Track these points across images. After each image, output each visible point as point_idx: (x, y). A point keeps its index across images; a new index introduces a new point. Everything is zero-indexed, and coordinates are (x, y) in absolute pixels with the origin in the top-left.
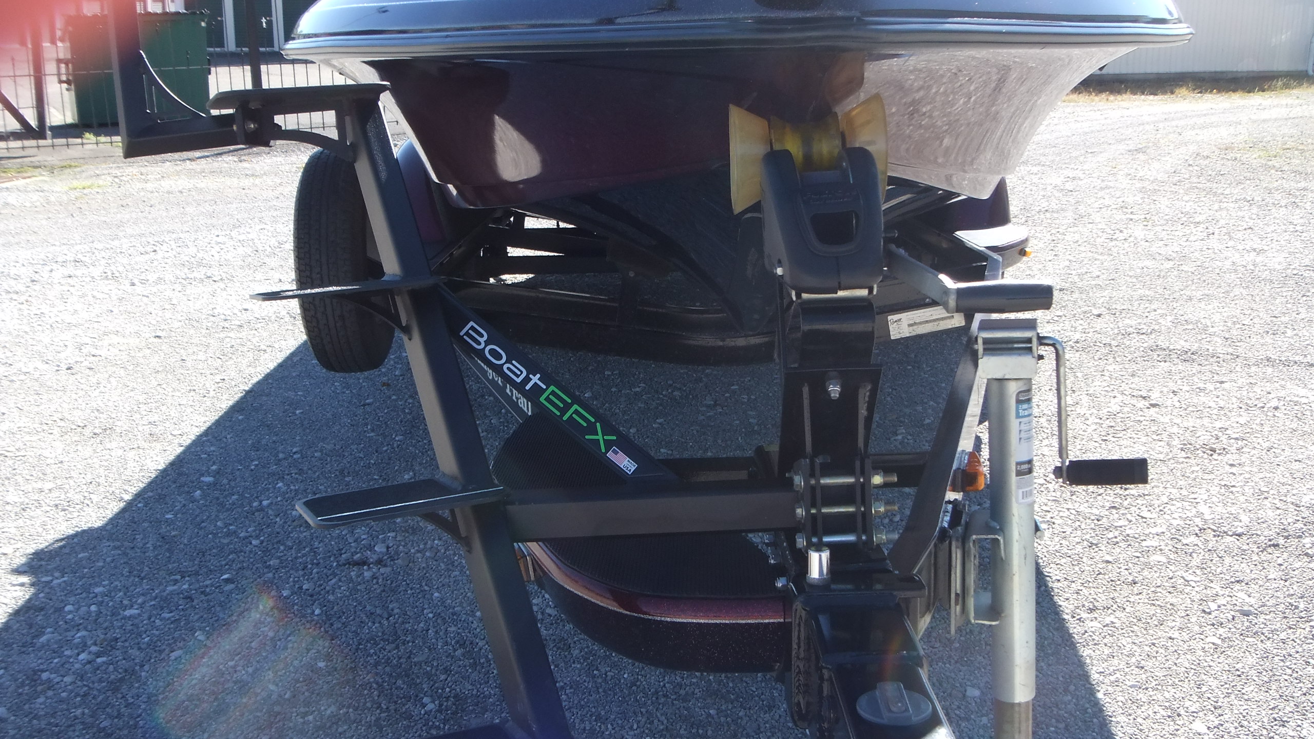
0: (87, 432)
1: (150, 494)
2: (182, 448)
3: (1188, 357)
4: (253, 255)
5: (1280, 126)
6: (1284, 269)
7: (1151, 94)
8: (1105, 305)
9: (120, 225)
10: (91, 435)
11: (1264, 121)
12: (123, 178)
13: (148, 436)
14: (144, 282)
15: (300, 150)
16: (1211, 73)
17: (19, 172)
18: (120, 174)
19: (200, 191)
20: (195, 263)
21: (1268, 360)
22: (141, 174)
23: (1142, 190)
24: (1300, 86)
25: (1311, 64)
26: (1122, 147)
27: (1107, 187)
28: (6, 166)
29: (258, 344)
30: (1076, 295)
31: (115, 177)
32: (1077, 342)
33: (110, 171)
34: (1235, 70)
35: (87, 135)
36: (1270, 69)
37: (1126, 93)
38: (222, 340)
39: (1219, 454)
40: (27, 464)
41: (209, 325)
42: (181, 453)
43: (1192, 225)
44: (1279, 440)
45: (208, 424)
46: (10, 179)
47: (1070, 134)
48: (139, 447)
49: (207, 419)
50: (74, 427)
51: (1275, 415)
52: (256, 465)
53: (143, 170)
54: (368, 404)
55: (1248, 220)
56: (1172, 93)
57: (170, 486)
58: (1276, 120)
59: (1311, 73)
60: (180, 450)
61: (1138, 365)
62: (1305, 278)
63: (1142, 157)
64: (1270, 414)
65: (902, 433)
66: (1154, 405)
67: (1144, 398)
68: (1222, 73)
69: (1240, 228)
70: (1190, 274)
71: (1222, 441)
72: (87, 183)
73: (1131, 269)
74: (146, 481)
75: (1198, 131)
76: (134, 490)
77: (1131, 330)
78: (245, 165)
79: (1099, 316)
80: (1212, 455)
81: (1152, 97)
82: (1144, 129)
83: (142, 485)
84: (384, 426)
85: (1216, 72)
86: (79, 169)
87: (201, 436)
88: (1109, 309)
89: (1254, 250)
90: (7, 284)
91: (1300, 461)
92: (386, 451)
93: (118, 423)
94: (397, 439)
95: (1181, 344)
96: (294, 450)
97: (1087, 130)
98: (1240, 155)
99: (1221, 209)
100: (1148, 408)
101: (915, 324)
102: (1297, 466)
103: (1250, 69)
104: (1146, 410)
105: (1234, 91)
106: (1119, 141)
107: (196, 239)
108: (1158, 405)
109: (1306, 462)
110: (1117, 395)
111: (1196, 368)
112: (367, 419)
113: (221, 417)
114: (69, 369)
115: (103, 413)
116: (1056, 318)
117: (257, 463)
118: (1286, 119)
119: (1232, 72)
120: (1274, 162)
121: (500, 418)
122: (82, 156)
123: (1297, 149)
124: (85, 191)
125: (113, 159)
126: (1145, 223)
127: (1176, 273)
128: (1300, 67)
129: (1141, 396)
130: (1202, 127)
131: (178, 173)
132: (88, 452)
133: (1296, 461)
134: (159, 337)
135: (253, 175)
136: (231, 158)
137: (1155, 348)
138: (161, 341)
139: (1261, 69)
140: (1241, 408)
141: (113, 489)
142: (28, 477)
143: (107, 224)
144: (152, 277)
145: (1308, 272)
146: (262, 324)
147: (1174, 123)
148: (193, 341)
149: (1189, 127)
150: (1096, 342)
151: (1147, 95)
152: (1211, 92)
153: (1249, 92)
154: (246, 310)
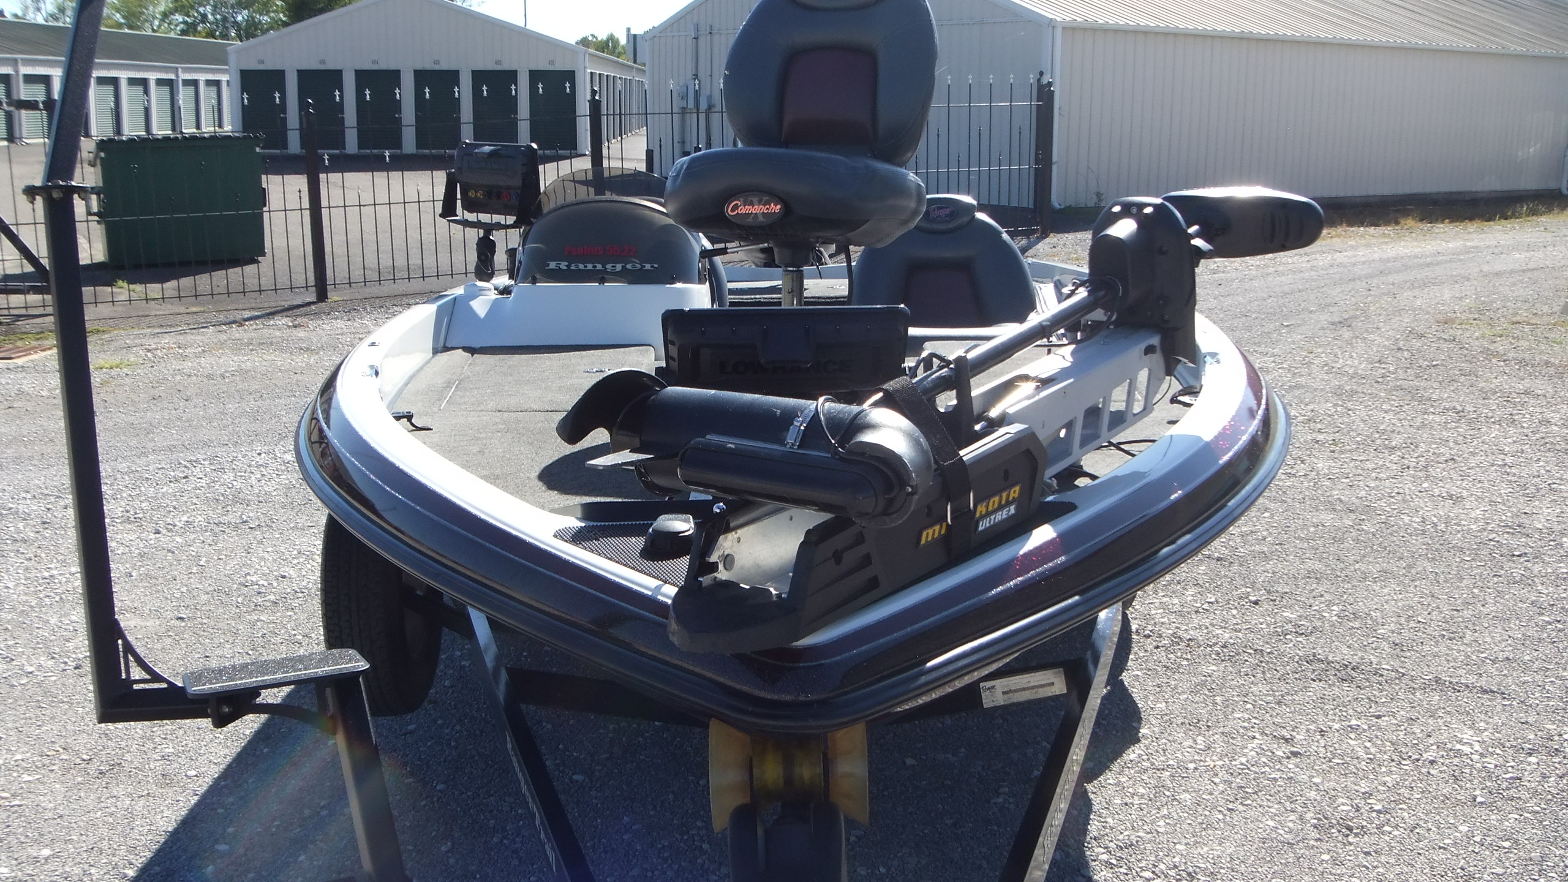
0: (92, 769)
1: (157, 869)
2: (196, 798)
3: (1348, 673)
4: (298, 486)
5: (1514, 284)
6: (1478, 531)
7: (1372, 225)
8: (1266, 584)
9: (150, 429)
10: (96, 774)
11: (1498, 274)
12: (159, 353)
13: (160, 777)
14: (171, 528)
15: (365, 309)
16: (1446, 193)
17: (38, 339)
18: (154, 346)
19: (244, 373)
20: (231, 497)
21: (1436, 682)
22: (179, 347)
23: (1338, 392)
24: (1550, 211)
25: (1565, 182)
26: (1324, 317)
27: (1298, 387)
28: (24, 330)
29: (293, 632)
30: (1235, 567)
31: (149, 351)
32: (1224, 646)
33: (144, 341)
34: (1474, 190)
35: (120, 283)
36: (1516, 188)
37: (1341, 224)
38: (253, 624)
39: (1356, 835)
40: (23, 819)
41: (240, 600)
42: (196, 805)
43: (1386, 451)
44: (1427, 815)
45: (229, 759)
46: (28, 351)
47: (1266, 296)
48: (148, 794)
49: (227, 751)
50: (78, 761)
51: (1429, 773)
52: (278, 827)
53: (181, 339)
54: (410, 733)
55: (1451, 444)
56: (1397, 223)
57: (180, 857)
58: (1512, 272)
59: (1565, 191)
60: (194, 800)
61: (1288, 686)
62: (1501, 545)
63: (1346, 334)
64: (1424, 770)
65: (1005, 793)
66: (1295, 754)
67: (1287, 740)
68: (1460, 193)
69: (1440, 459)
70: (1371, 536)
71: (1362, 814)
72: (116, 359)
73: (1305, 527)
74: (155, 847)
75: (1417, 292)
76: (139, 862)
77: (1289, 627)
78: (301, 333)
79: (1256, 603)
80: (1347, 836)
81: (1372, 230)
82: (1353, 289)
83: (149, 855)
84: (425, 767)
85: (1451, 193)
86: (106, 336)
87: (219, 778)
88: (1269, 592)
89: (1451, 497)
90: (14, 527)
91: (1445, 849)
92: (425, 806)
93: (128, 757)
94: (438, 788)
95: (1344, 654)
96: (322, 804)
97: (1286, 288)
98: (1460, 332)
99: (1423, 425)
100: (1288, 758)
101: (1010, 691)
102: (1442, 855)
103: (1492, 188)
104: (1285, 761)
105: (1471, 219)
106: (1322, 308)
107: (235, 459)
108: (1300, 754)
109: (1452, 849)
110: (1257, 735)
111: (1354, 692)
112: (407, 755)
113: (245, 748)
114: (77, 668)
115: (111, 739)
116: (1206, 606)
117: (278, 823)
118: (1523, 271)
119: (1471, 192)
120: (1500, 347)
121: (556, 759)
122: (112, 315)
123: (1529, 324)
124: (113, 372)
125: (148, 319)
126: (1333, 448)
127: (1354, 534)
128: (1552, 185)
129: (1283, 738)
130: (1424, 284)
131: (222, 345)
132: (90, 801)
133: (1440, 848)
134: (181, 619)
135: (308, 349)
136: (285, 321)
137: (1312, 659)
138: (183, 624)
139: (1505, 188)
140: (1393, 760)
141: (116, 859)
142: (23, 839)
143: (134, 429)
144: (181, 520)
145: (1506, 535)
146: (300, 601)
147: (1391, 279)
148: (220, 625)
149: (1408, 284)
150: (1246, 647)
151: (1367, 226)
152: (1442, 222)
153: (1488, 220)
154: (284, 577)
